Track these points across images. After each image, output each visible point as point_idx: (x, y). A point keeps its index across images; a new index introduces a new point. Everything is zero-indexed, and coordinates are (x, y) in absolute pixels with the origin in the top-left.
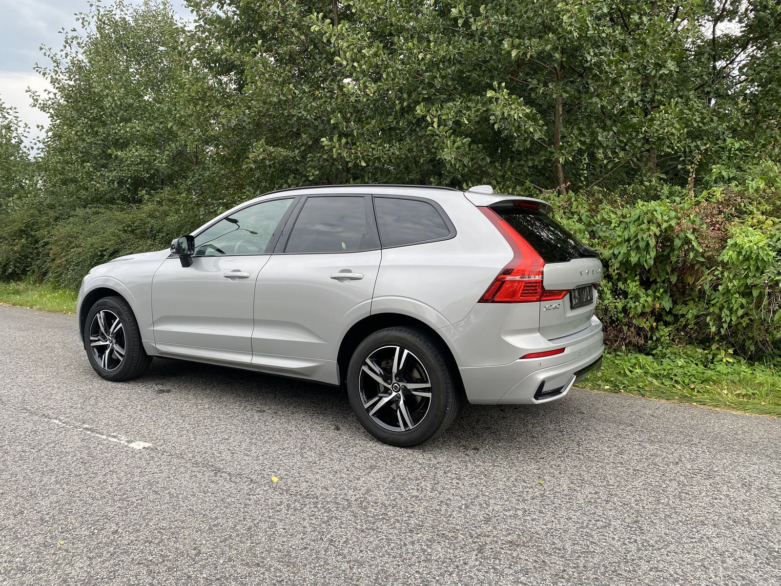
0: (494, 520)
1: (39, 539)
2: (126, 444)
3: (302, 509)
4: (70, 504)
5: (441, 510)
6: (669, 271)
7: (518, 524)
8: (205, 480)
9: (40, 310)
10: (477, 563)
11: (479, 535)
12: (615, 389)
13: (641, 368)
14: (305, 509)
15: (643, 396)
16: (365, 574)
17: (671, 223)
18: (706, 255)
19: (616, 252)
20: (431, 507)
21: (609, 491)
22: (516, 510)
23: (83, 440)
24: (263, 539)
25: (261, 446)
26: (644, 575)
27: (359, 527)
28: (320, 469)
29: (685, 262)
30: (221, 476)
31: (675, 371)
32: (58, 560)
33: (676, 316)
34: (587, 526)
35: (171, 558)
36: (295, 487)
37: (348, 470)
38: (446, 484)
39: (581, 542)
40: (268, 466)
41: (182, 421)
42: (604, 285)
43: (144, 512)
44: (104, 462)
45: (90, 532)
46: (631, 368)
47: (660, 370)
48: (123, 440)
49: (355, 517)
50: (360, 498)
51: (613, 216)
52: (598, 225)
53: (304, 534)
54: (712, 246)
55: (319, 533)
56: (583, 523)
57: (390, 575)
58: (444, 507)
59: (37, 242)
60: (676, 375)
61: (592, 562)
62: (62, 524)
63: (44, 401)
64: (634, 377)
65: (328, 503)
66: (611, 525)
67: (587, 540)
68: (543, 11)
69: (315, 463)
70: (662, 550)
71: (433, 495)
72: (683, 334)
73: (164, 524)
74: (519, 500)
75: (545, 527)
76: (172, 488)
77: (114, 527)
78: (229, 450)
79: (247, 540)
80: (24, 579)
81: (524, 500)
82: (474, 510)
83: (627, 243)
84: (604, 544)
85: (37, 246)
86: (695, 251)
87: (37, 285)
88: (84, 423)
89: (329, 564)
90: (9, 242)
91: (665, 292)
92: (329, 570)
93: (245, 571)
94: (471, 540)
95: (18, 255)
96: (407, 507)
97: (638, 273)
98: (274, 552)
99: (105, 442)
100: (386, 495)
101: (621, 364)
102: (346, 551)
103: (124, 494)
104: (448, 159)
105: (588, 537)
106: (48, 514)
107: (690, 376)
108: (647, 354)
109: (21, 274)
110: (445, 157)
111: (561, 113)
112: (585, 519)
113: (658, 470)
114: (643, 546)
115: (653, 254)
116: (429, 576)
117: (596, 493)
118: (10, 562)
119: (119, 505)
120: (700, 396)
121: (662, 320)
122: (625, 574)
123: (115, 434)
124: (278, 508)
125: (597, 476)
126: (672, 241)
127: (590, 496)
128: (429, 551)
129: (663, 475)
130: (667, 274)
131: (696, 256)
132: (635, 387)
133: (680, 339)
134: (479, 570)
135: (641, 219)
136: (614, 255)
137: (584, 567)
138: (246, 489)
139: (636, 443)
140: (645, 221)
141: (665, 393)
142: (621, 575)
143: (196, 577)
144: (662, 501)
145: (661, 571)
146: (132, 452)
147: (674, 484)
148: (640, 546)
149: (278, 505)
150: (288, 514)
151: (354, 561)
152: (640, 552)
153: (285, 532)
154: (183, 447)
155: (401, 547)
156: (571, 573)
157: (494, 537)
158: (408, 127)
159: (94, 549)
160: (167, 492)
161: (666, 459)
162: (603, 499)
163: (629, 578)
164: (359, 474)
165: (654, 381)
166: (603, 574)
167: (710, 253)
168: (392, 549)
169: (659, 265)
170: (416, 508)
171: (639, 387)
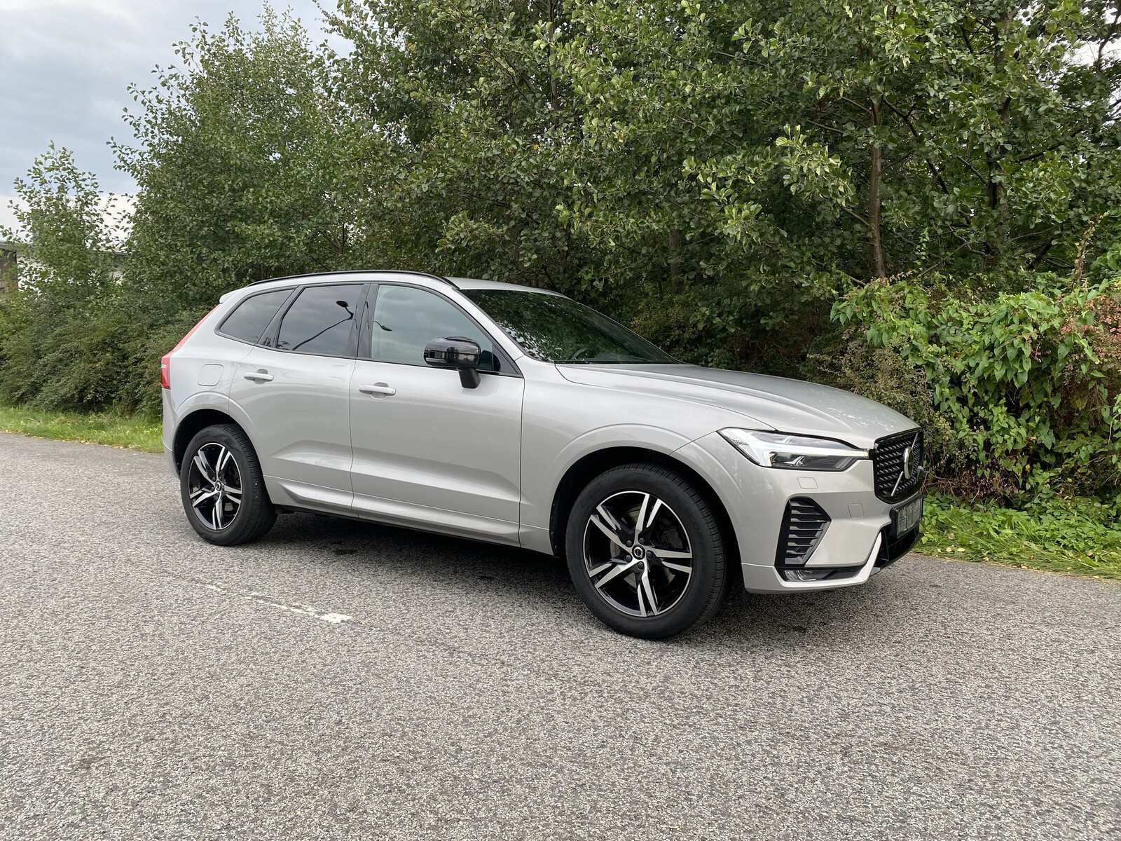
0: (853, 717)
1: (240, 728)
2: (317, 616)
3: (582, 698)
4: (267, 688)
5: (775, 703)
6: (1049, 391)
7: (888, 722)
8: (439, 662)
9: (138, 449)
10: (846, 769)
11: (838, 734)
12: (976, 556)
13: (1012, 528)
14: (587, 699)
15: (1019, 565)
16: (695, 779)
17: (1053, 323)
18: (1105, 368)
19: (972, 364)
20: (761, 699)
21: (1005, 685)
22: (881, 705)
23: (256, 611)
24: (542, 735)
25: (501, 621)
26: (1084, 787)
27: (667, 721)
28: (591, 650)
29: (1073, 378)
30: (459, 657)
31: (1063, 533)
32: (274, 755)
33: (1058, 455)
34: (987, 726)
35: (423, 754)
36: (565, 671)
37: (630, 652)
38: (773, 672)
39: (984, 746)
40: (518, 646)
41: (382, 589)
42: (957, 410)
43: (369, 700)
44: (295, 638)
45: (305, 721)
46: (997, 528)
47: (1039, 530)
48: (311, 611)
49: (659, 709)
50: (659, 686)
51: (965, 314)
52: (943, 327)
53: (596, 729)
54: (1114, 356)
55: (616, 728)
56: (979, 723)
57: (728, 781)
58: (779, 701)
59: (125, 358)
60: (1063, 538)
61: (1006, 770)
62: (264, 712)
63: (188, 563)
64: (1002, 539)
65: (616, 692)
66: (1020, 726)
67: (992, 744)
68: (860, 28)
69: (582, 642)
70: (1102, 758)
71: (759, 684)
72: (1070, 480)
73: (400, 714)
74: (881, 694)
75: (928, 727)
76: (398, 671)
77: (336, 717)
78: (459, 624)
79: (520, 734)
80: (236, 776)
81: (888, 694)
82: (823, 704)
83: (988, 352)
84: (1019, 749)
85: (126, 363)
86: (1088, 363)
87: (127, 417)
88: (250, 589)
89: (641, 766)
90: (89, 358)
91: (1043, 421)
92: (643, 773)
93: (530, 772)
94: (829, 741)
95: (100, 375)
96: (727, 699)
97: (1003, 394)
98: (561, 750)
99: (288, 614)
100: (694, 684)
101: (982, 521)
102: (659, 751)
103: (335, 677)
104: (732, 233)
105: (992, 740)
106: (241, 699)
107: (1085, 539)
108: (1019, 509)
109: (104, 402)
110: (728, 231)
111: (879, 170)
112: (982, 718)
113: (1067, 659)
114: (1073, 752)
115: (1027, 366)
116: (783, 783)
117: (987, 686)
118: (210, 756)
119: (333, 690)
120: (1103, 568)
121: (1039, 460)
122: (1059, 786)
123: (297, 604)
124: (550, 697)
125: (983, 665)
126: (1055, 349)
127: (980, 690)
128: (775, 752)
129: (1077, 666)
130: (1046, 395)
131: (1090, 370)
132: (1005, 554)
133: (1066, 488)
134: (851, 778)
135: (1010, 318)
136: (970, 368)
137: (997, 776)
138: (498, 674)
139: (1025, 625)
140: (1016, 321)
141: (1050, 562)
142: (1053, 787)
143: (466, 778)
144: (1086, 698)
145: (1108, 783)
146: (328, 626)
147: (1096, 677)
148: (1069, 752)
149: (549, 693)
150: (565, 704)
151: (675, 763)
152: (1072, 760)
153: (569, 726)
154: (396, 621)
155: (734, 747)
156: (980, 783)
157: (859, 737)
158: (665, 190)
159: (317, 742)
160: (392, 675)
161: (1076, 646)
162: (1000, 693)
163: (1065, 791)
164: (647, 657)
165: (1033, 545)
166: (1027, 785)
167: (1112, 365)
168: (723, 750)
169: (1033, 383)
170: (740, 700)
171: (1011, 554)
